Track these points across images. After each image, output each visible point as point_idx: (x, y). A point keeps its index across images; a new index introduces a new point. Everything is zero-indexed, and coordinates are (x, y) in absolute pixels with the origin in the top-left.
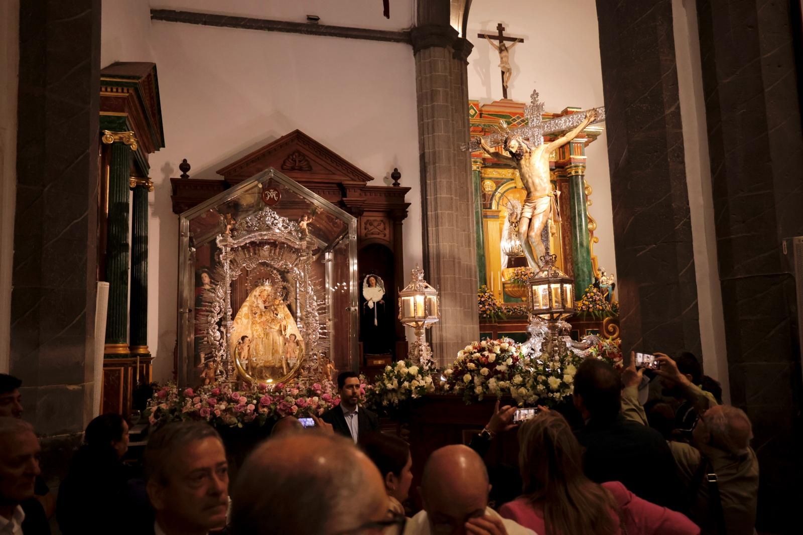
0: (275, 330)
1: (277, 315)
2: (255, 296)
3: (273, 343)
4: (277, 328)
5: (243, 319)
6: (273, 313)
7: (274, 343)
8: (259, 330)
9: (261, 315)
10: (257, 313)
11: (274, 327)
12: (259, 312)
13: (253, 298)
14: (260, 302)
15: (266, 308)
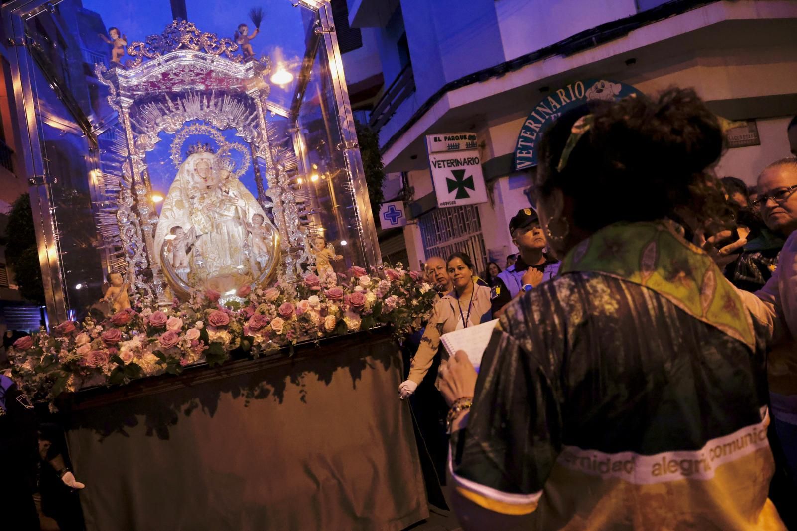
0: (229, 218)
1: (228, 193)
2: (188, 171)
3: (229, 239)
5: (175, 209)
6: (221, 190)
7: (231, 237)
8: (203, 221)
9: (203, 198)
10: (195, 197)
11: (226, 213)
12: (198, 195)
13: (186, 175)
14: (197, 179)
15: (208, 186)
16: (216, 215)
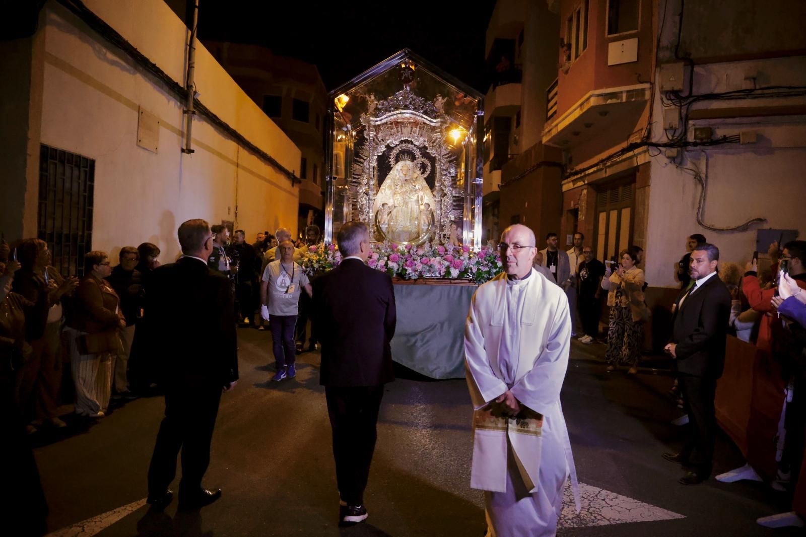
0: (413, 200)
1: (415, 186)
2: (397, 170)
3: (411, 211)
4: (415, 198)
5: (387, 189)
6: (412, 184)
8: (400, 200)
9: (402, 186)
10: (398, 184)
11: (412, 197)
12: (400, 184)
13: (395, 172)
14: (401, 175)
15: (406, 180)
16: (407, 197)
